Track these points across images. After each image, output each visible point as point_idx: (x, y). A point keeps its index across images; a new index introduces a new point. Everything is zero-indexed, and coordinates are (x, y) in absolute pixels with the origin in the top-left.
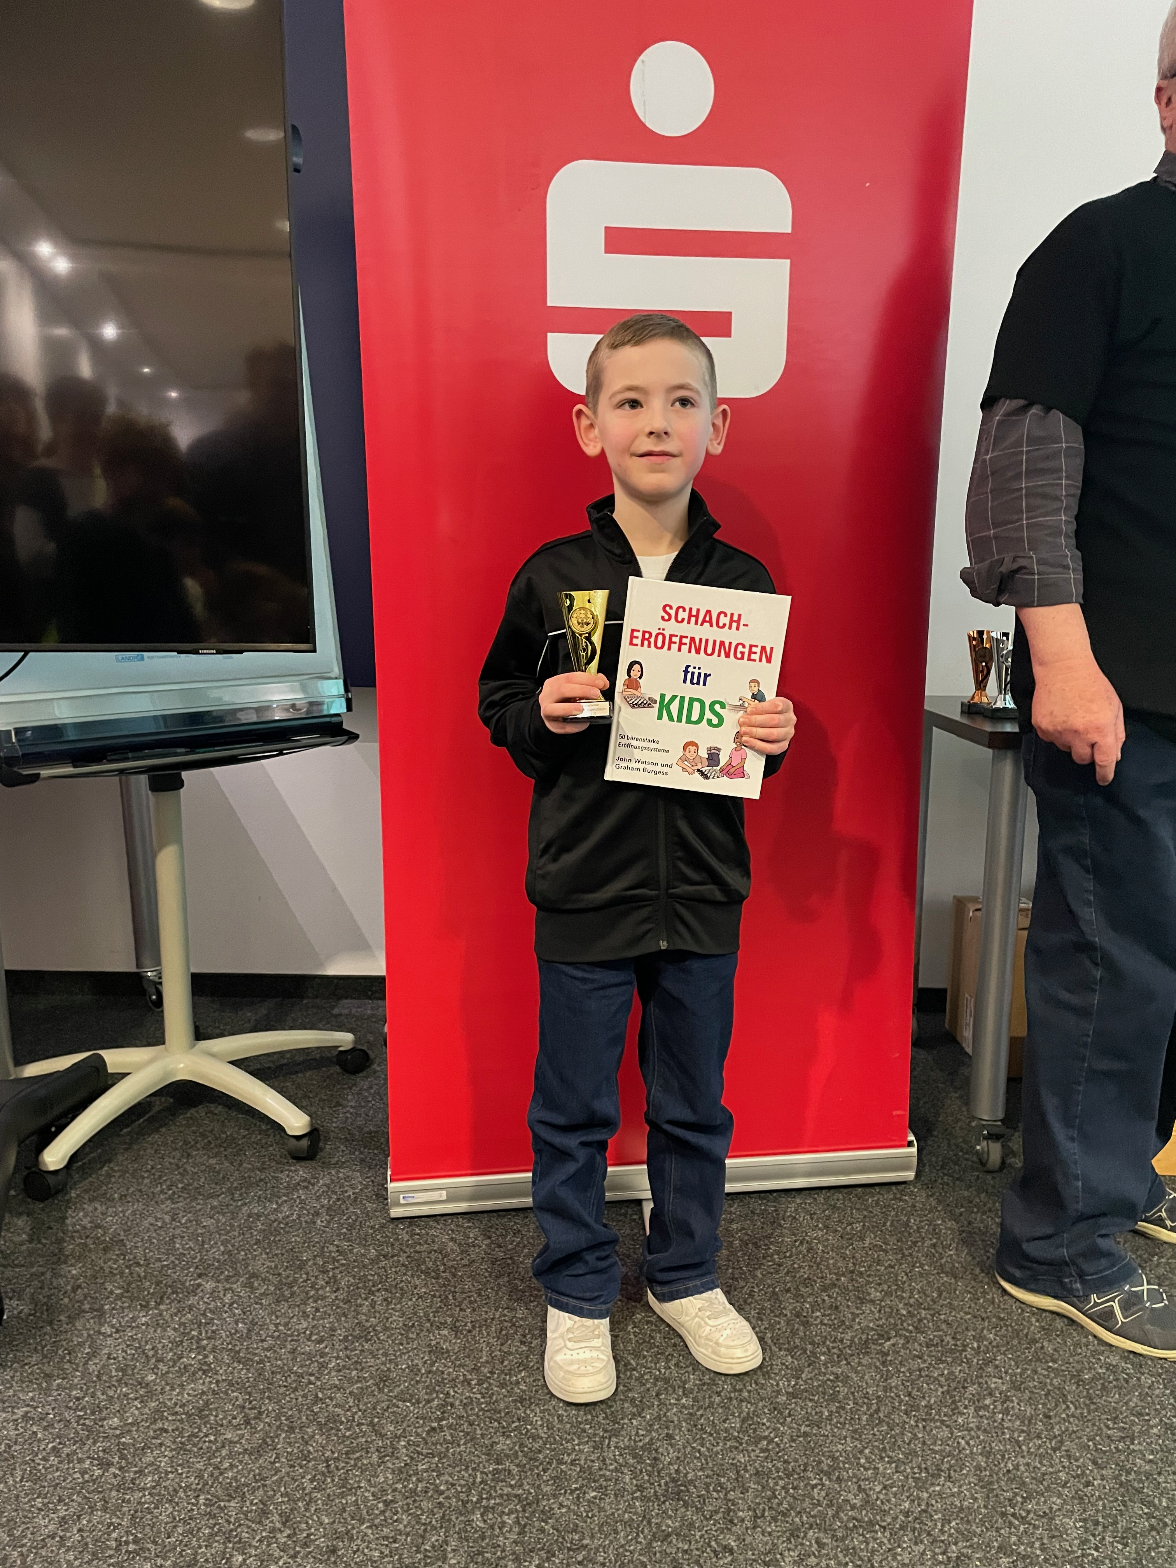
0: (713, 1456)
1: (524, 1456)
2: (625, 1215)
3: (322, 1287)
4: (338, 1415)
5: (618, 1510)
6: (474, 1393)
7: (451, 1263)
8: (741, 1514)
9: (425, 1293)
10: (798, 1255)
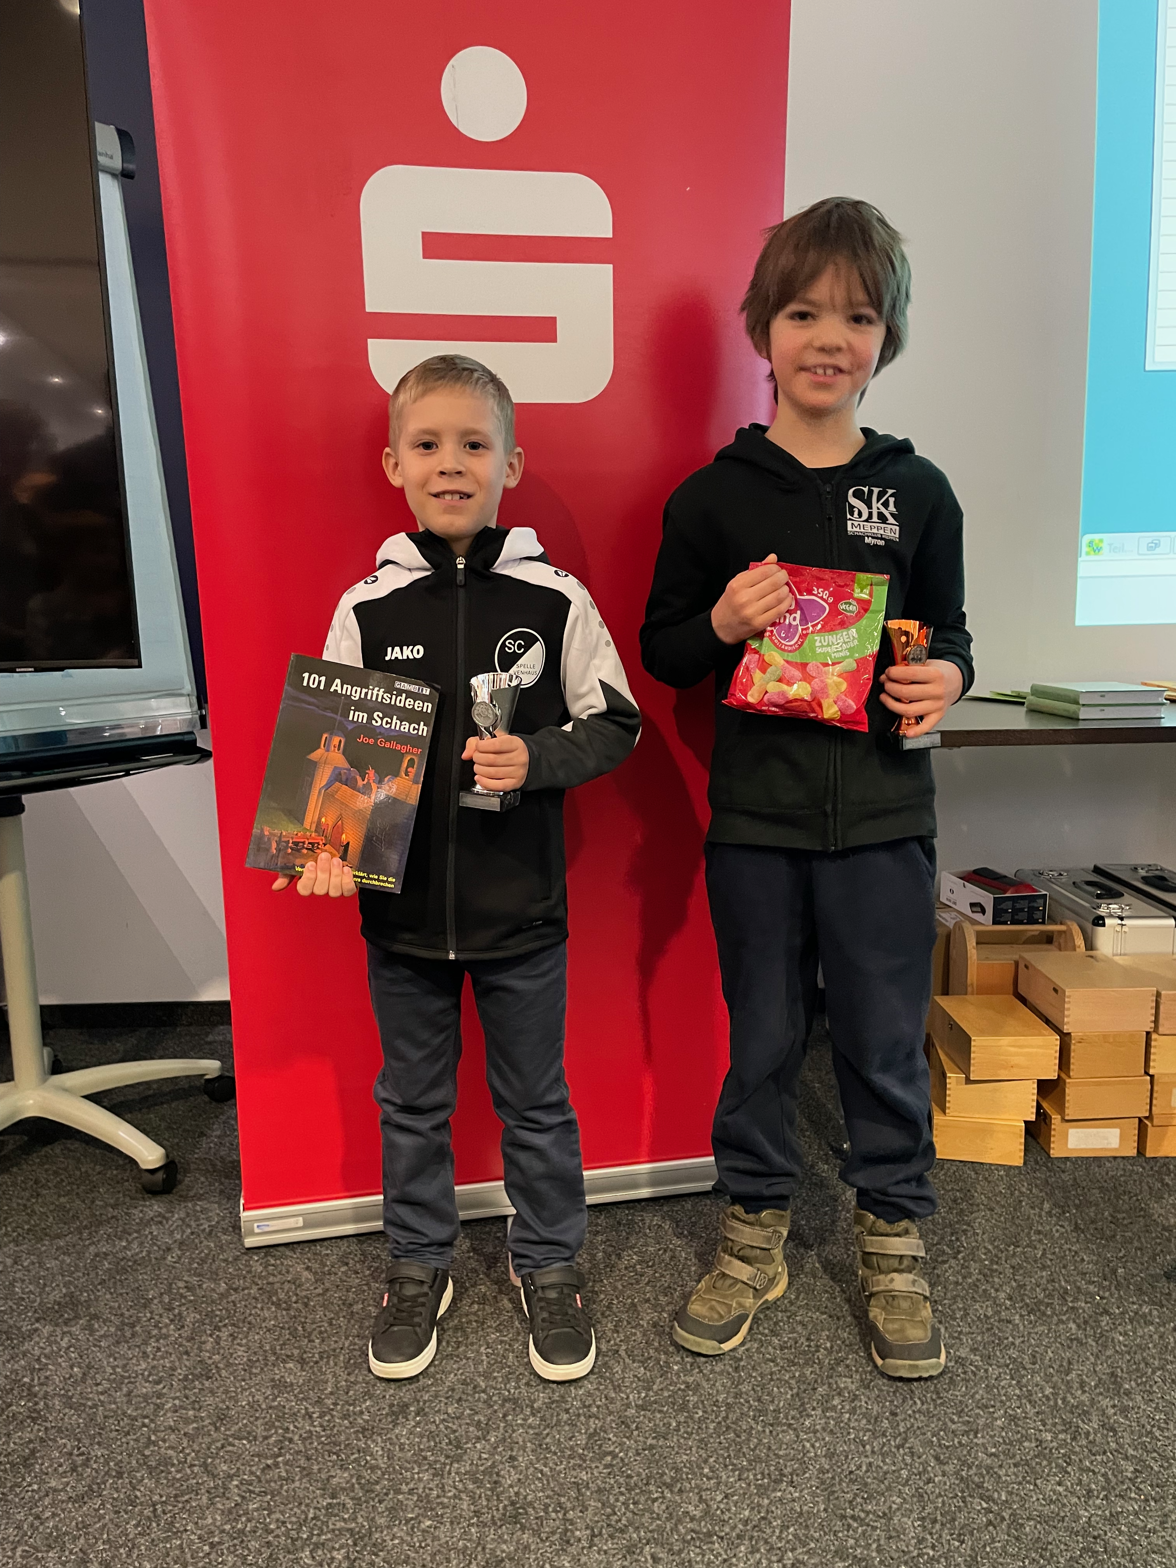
0: (555, 1475)
1: (362, 1488)
2: (489, 1233)
3: (167, 1326)
4: (170, 1458)
5: (452, 1537)
6: (315, 1426)
7: (304, 1293)
8: (578, 1533)
9: (274, 1325)
10: (660, 1263)
